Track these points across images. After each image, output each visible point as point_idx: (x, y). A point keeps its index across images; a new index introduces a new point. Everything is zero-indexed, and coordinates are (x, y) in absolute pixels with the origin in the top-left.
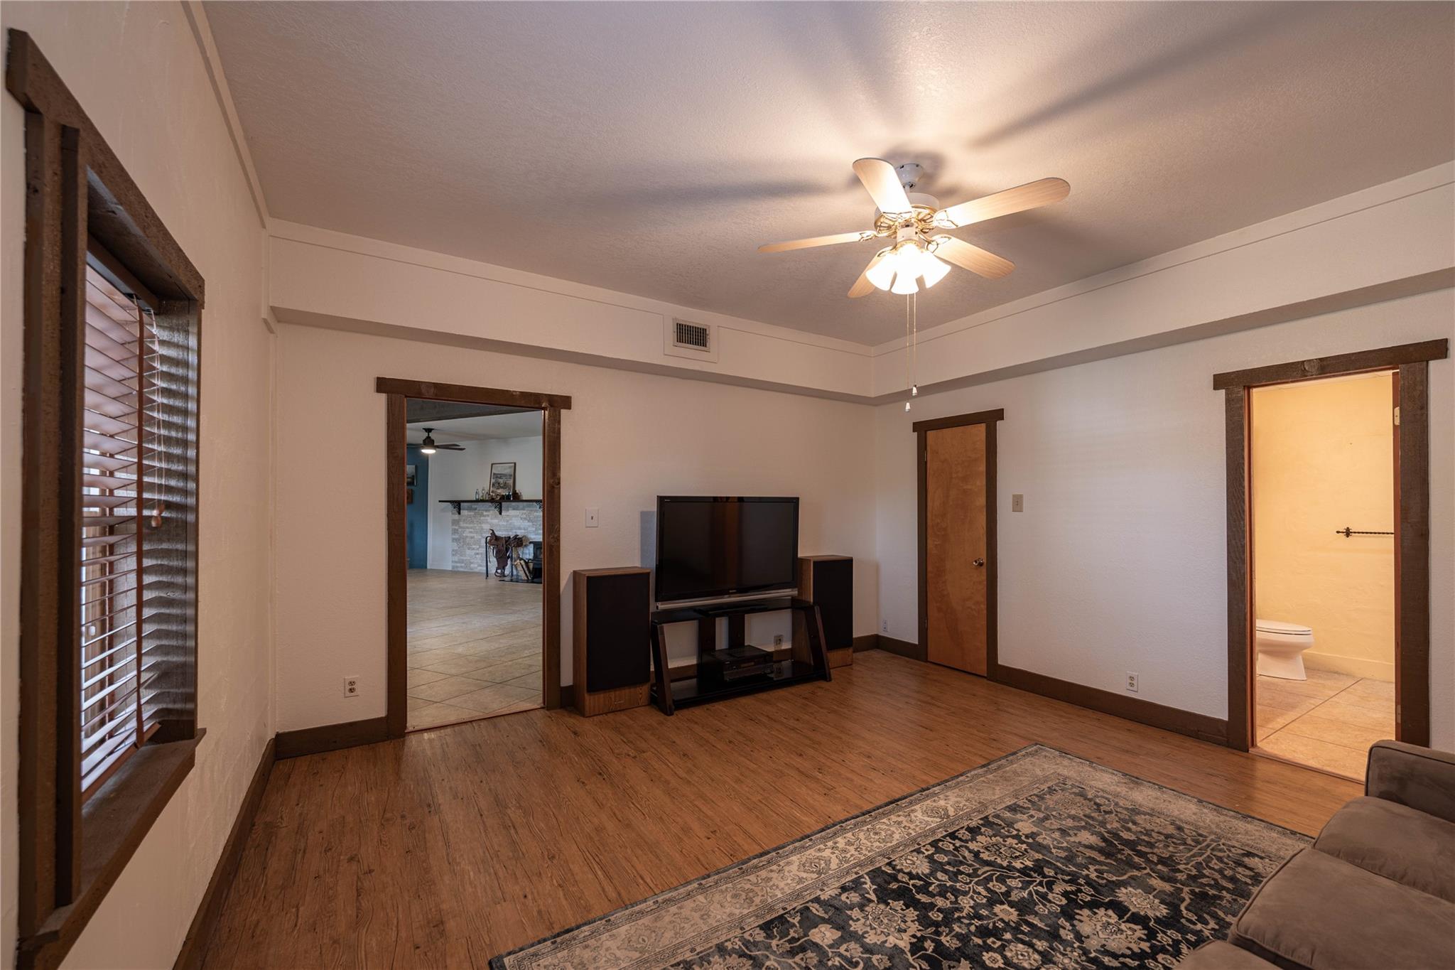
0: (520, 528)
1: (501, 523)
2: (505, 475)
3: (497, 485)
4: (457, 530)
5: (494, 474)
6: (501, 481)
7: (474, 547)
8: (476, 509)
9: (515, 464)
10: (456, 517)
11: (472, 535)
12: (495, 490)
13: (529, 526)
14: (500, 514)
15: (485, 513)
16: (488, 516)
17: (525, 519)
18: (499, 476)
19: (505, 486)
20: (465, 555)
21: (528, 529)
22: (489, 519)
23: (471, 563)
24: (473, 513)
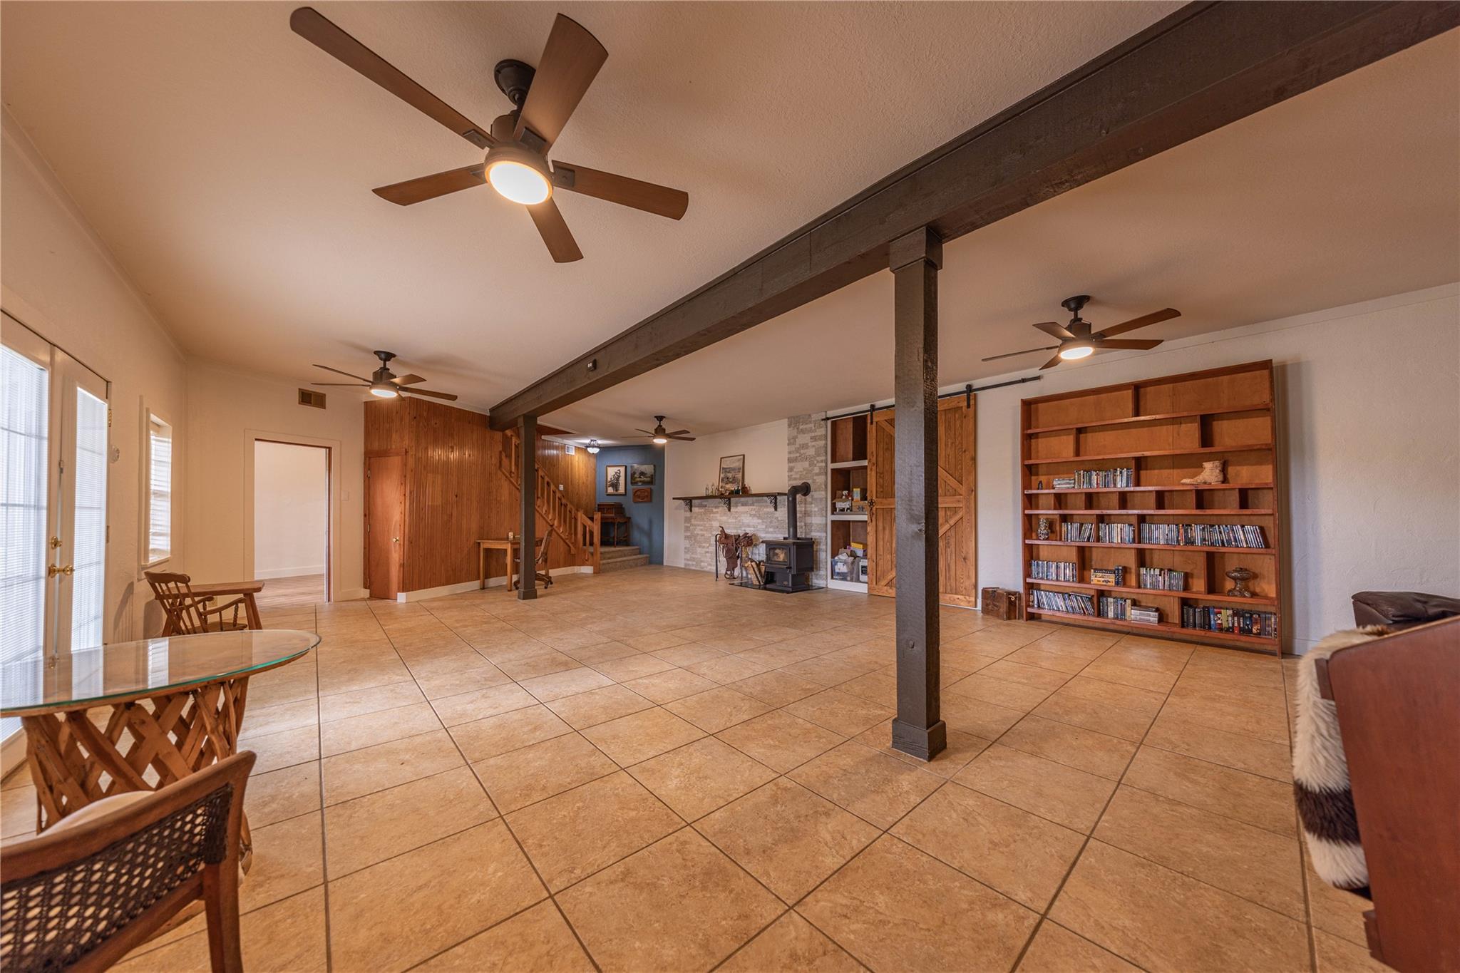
0: (749, 526)
1: (730, 521)
2: (734, 469)
3: (726, 480)
4: (689, 527)
5: (723, 468)
6: (730, 475)
7: (705, 544)
8: (706, 506)
9: (744, 456)
10: (688, 514)
11: (703, 533)
12: (724, 485)
13: (759, 524)
14: (729, 510)
15: (715, 510)
16: (718, 513)
17: (755, 515)
18: (728, 470)
19: (734, 480)
20: (696, 553)
21: (764, 527)
22: (718, 516)
23: (702, 561)
24: (703, 510)
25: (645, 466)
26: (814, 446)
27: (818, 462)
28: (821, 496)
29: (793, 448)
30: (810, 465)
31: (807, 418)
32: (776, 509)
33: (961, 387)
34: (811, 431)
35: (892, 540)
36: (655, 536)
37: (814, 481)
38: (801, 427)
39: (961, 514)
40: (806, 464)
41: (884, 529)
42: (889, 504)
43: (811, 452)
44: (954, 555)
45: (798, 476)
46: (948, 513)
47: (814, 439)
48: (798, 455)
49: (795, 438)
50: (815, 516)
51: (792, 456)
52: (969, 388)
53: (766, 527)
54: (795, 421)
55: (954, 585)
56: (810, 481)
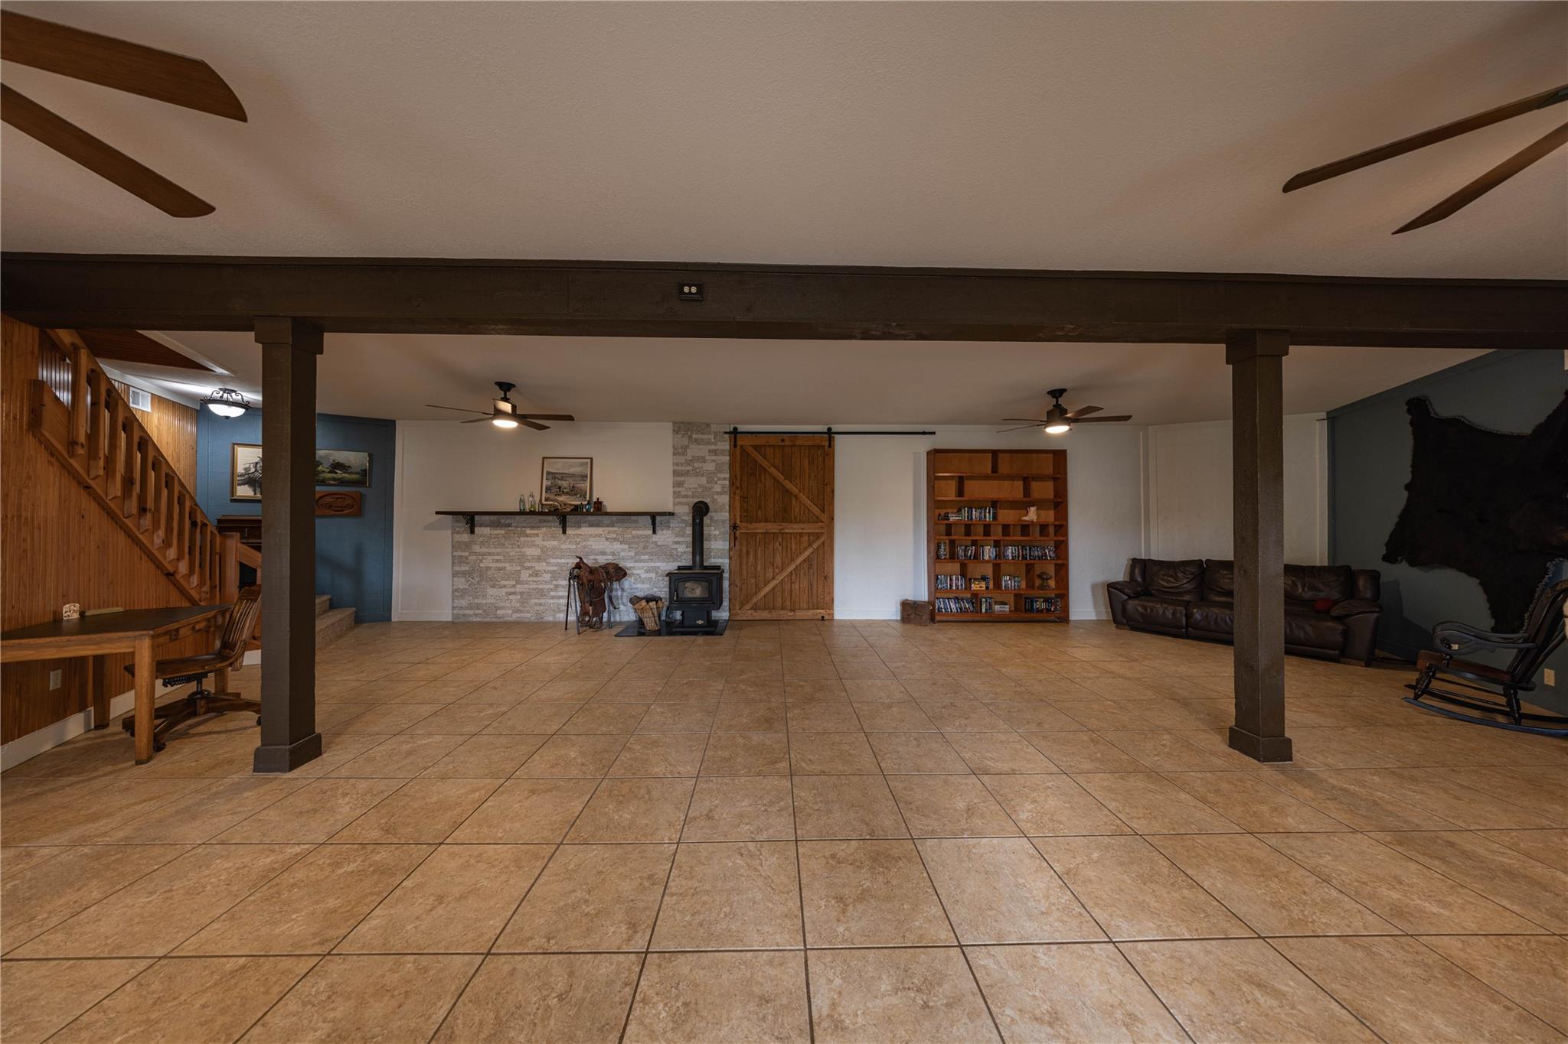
0: (603, 553)
1: (564, 547)
2: (572, 476)
3: (554, 489)
4: (467, 558)
5: (548, 473)
6: (564, 484)
7: (503, 583)
8: (510, 525)
9: (592, 459)
10: (465, 537)
11: (499, 565)
12: (552, 497)
13: (623, 550)
14: (564, 532)
15: (528, 531)
16: (537, 535)
17: (615, 539)
18: (559, 476)
19: (573, 491)
20: (485, 597)
21: (633, 554)
22: (538, 541)
23: (497, 608)
24: (503, 532)
25: (346, 453)
26: (714, 461)
27: (719, 479)
28: (722, 518)
29: (682, 459)
30: (708, 482)
31: (703, 428)
32: (654, 532)
33: (824, 428)
34: (709, 443)
35: (756, 563)
36: (372, 573)
37: (714, 501)
38: (694, 436)
39: (823, 539)
40: (703, 481)
41: (748, 553)
42: (754, 529)
43: (711, 467)
44: (816, 574)
45: (690, 493)
46: (811, 538)
47: (715, 452)
48: (690, 468)
49: (685, 448)
50: (716, 540)
51: (680, 468)
52: (829, 431)
53: (636, 554)
54: (687, 428)
55: (815, 601)
56: (707, 501)
